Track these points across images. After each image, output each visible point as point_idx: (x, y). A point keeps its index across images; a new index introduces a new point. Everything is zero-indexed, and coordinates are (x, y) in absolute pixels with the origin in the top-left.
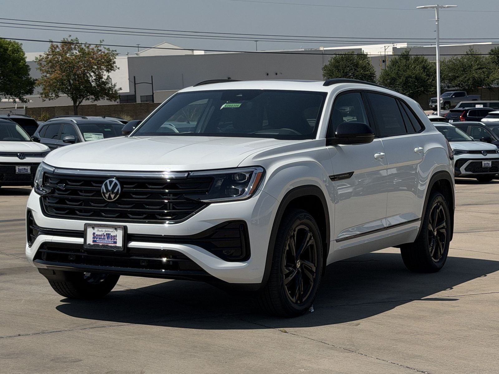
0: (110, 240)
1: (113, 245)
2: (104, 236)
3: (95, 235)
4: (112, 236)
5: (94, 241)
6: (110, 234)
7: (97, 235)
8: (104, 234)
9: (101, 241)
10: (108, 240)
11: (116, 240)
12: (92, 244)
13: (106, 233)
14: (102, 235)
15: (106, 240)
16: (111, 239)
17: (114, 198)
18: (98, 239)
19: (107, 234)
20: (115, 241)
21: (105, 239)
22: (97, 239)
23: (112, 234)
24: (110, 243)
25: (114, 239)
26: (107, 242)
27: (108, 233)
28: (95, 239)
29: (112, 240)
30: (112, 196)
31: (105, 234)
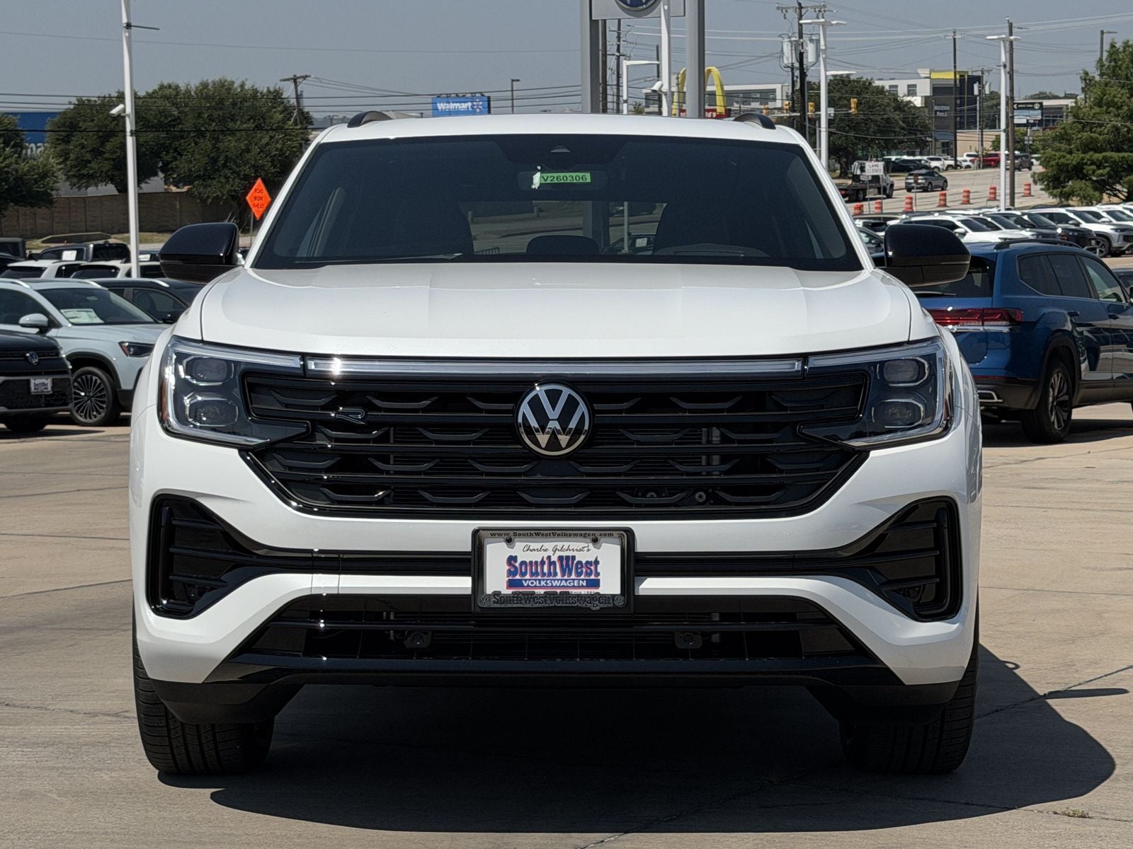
0: (573, 576)
1: (584, 592)
2: (552, 563)
3: (517, 565)
4: (580, 562)
5: (511, 584)
6: (574, 558)
7: (523, 563)
8: (549, 557)
9: (540, 580)
10: (566, 577)
11: (598, 574)
12: (506, 591)
13: (558, 554)
14: (543, 563)
15: (559, 576)
16: (578, 574)
17: (569, 445)
18: (528, 577)
19: (560, 558)
20: (593, 577)
21: (556, 574)
22: (523, 574)
23: (582, 557)
24: (574, 587)
25: (589, 574)
26: (564, 583)
27: (564, 554)
28: (518, 577)
29: (582, 577)
30: (563, 439)
31: (554, 558)
